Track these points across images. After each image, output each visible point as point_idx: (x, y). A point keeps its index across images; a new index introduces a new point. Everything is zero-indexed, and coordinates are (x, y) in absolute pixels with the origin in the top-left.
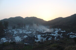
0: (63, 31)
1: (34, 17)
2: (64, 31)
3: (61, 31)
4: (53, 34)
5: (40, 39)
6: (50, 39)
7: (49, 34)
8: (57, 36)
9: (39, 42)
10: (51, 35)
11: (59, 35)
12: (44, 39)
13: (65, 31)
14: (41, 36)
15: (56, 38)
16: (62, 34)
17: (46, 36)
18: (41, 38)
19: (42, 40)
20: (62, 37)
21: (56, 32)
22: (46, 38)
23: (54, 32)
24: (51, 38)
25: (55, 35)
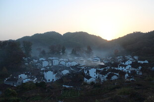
0: (142, 62)
1: (82, 32)
2: (144, 61)
3: (139, 62)
4: (121, 67)
5: (95, 77)
6: (114, 77)
7: (113, 68)
8: (130, 72)
9: (92, 83)
10: (116, 69)
11: (133, 69)
12: (104, 78)
13: (146, 62)
14: (97, 71)
15: (127, 75)
16: (140, 68)
17: (108, 72)
18: (97, 75)
19: (99, 79)
20: (141, 74)
21: (127, 63)
22: (106, 76)
23: (123, 63)
24: (117, 76)
25: (125, 70)
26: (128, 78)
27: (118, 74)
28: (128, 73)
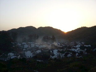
0: (87, 46)
3: (85, 46)
4: (73, 49)
6: (69, 55)
7: (68, 49)
8: (79, 52)
9: (55, 59)
10: (70, 50)
11: (81, 50)
12: (62, 55)
13: (90, 46)
14: (58, 51)
15: (77, 54)
16: (86, 49)
17: (65, 52)
18: (58, 54)
19: (59, 56)
20: (86, 53)
22: (64, 55)
23: (75, 47)
25: (76, 50)
26: (78, 56)
27: (71, 53)
28: (78, 52)
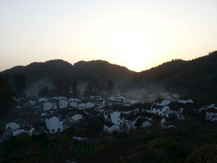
0: (185, 102)
2: (187, 100)
3: (180, 101)
4: (155, 109)
5: (119, 123)
6: (146, 124)
7: (143, 110)
8: (167, 116)
9: (115, 132)
10: (149, 111)
11: (172, 112)
12: (131, 125)
13: (190, 101)
14: (122, 116)
15: (163, 120)
16: (182, 109)
17: (136, 116)
18: (122, 121)
19: (125, 126)
20: (183, 118)
21: (163, 103)
22: (134, 123)
23: (158, 104)
24: (150, 121)
25: (160, 113)
26: (165, 124)
27: (150, 119)
28: (165, 117)
